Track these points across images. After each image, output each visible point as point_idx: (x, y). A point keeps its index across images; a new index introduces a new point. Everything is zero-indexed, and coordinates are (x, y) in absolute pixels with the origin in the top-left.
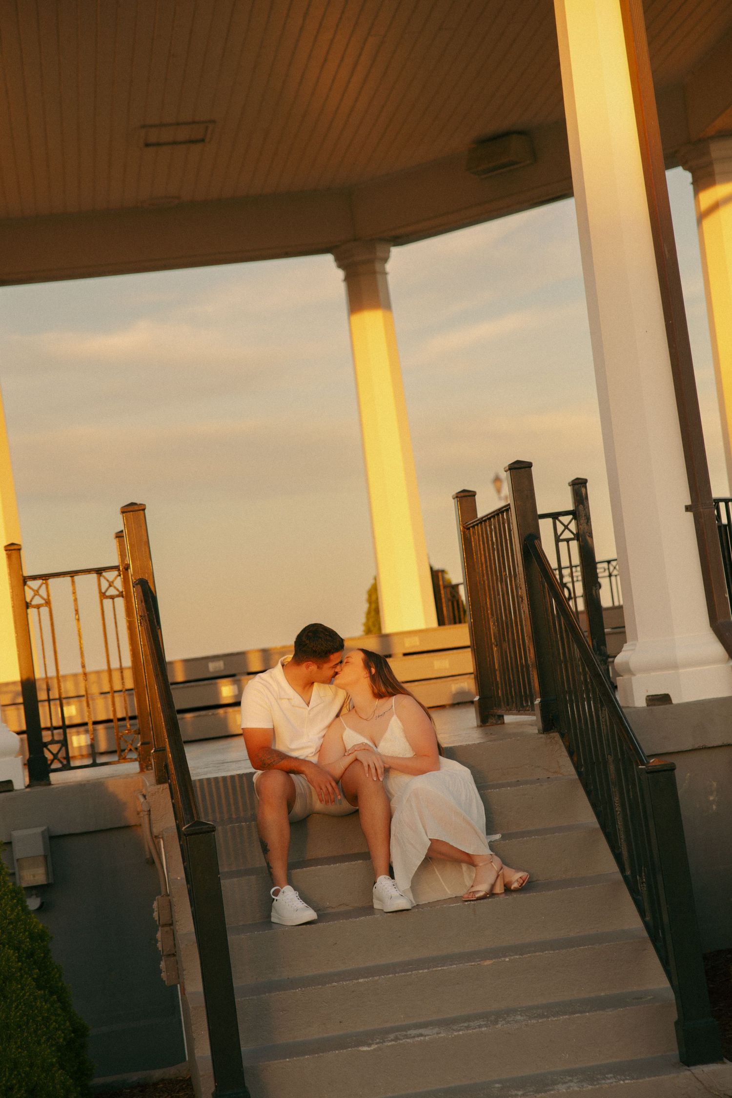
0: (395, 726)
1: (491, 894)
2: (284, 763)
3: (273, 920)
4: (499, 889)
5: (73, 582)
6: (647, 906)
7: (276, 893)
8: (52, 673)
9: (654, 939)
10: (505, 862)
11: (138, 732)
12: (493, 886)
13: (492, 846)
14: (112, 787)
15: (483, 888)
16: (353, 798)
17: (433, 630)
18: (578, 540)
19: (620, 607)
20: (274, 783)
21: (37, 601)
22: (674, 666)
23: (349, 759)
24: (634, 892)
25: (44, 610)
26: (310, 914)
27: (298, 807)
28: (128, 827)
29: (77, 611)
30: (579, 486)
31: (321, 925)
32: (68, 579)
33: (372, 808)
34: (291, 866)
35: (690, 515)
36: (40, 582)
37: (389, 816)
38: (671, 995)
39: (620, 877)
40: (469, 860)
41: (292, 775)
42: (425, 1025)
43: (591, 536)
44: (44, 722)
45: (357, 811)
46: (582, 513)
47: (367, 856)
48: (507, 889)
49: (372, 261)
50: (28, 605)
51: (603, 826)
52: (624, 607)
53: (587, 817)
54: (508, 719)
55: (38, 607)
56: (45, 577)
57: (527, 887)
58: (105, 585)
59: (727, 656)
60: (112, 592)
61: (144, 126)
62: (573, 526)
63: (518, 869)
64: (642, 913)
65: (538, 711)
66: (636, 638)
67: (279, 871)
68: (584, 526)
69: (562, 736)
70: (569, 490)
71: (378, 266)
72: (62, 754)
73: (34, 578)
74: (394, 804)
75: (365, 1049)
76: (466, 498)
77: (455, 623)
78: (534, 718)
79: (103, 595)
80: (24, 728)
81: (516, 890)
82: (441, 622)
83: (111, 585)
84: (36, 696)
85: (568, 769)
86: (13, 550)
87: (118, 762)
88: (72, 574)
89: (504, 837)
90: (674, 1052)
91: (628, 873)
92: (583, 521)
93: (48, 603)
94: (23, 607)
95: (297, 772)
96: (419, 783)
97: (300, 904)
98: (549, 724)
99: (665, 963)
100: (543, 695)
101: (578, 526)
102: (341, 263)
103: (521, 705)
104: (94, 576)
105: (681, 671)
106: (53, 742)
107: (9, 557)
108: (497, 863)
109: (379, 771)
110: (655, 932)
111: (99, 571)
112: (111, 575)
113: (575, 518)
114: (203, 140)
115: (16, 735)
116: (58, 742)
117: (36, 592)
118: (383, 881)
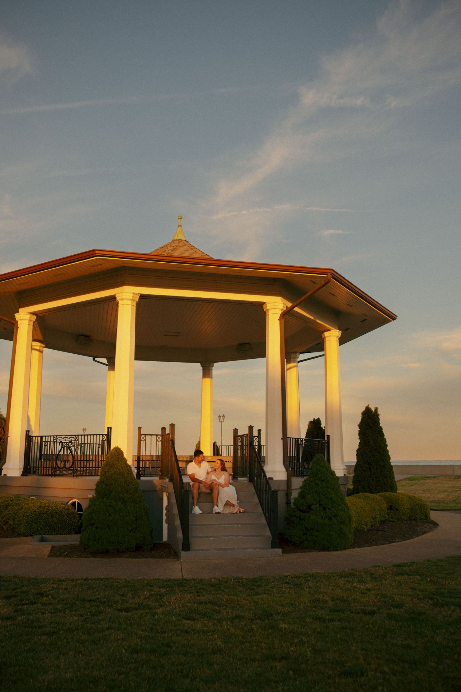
0: (223, 477)
1: (236, 513)
2: (198, 481)
3: (192, 512)
4: (238, 512)
5: (151, 437)
6: (268, 518)
7: (194, 507)
8: (144, 454)
9: (268, 525)
10: (240, 507)
11: (160, 471)
12: (237, 511)
13: (238, 503)
14: (155, 482)
15: (235, 511)
16: (212, 490)
17: (212, 456)
18: (258, 442)
19: (265, 457)
20: (197, 485)
21: (143, 440)
22: (275, 472)
23: (211, 482)
24: (265, 515)
25: (144, 442)
26: (201, 512)
27: (200, 490)
28: (157, 491)
29: (151, 443)
30: (259, 431)
31: (203, 514)
32: (150, 436)
33: (215, 492)
34: (197, 502)
35: (282, 440)
36: (144, 436)
37: (218, 494)
38: (271, 536)
39: (263, 513)
40: (233, 505)
41: (200, 484)
42: (223, 536)
43: (261, 442)
44: (141, 466)
45: (212, 493)
46: (260, 437)
47: (213, 502)
48: (240, 512)
49: (209, 367)
50: (141, 440)
51: (260, 503)
52: (266, 457)
53: (256, 500)
54: (239, 479)
55: (143, 441)
56: (145, 435)
57: (243, 512)
58: (158, 438)
59: (286, 471)
60: (159, 440)
61: (166, 332)
62: (257, 439)
63: (243, 509)
64: (266, 520)
65: (248, 478)
66: (267, 465)
67: (195, 503)
68: (259, 439)
69: (253, 483)
70: (257, 431)
71: (211, 368)
72: (144, 474)
73: (143, 435)
74: (220, 492)
75: (211, 538)
76: (236, 430)
77: (217, 455)
78: (247, 479)
79: (157, 441)
80: (137, 466)
81: (242, 513)
82: (214, 455)
83: (159, 438)
84: (140, 459)
85: (253, 490)
86: (140, 428)
87: (155, 477)
88: (151, 435)
89: (240, 502)
90: (270, 547)
91: (264, 512)
92: (259, 438)
93: (145, 441)
94: (140, 441)
95: (201, 483)
96: (225, 489)
97: (199, 510)
98: (250, 480)
99: (270, 530)
100: (250, 474)
101: (258, 439)
102: (202, 366)
103: (244, 476)
104: (156, 436)
105: (276, 473)
106: (142, 470)
107: (139, 430)
108: (238, 507)
109: (218, 485)
110: (269, 523)
111: (157, 435)
112: (159, 436)
113: (258, 437)
114: (177, 336)
115: (134, 468)
116: (143, 471)
117: (143, 438)
118: (216, 507)
